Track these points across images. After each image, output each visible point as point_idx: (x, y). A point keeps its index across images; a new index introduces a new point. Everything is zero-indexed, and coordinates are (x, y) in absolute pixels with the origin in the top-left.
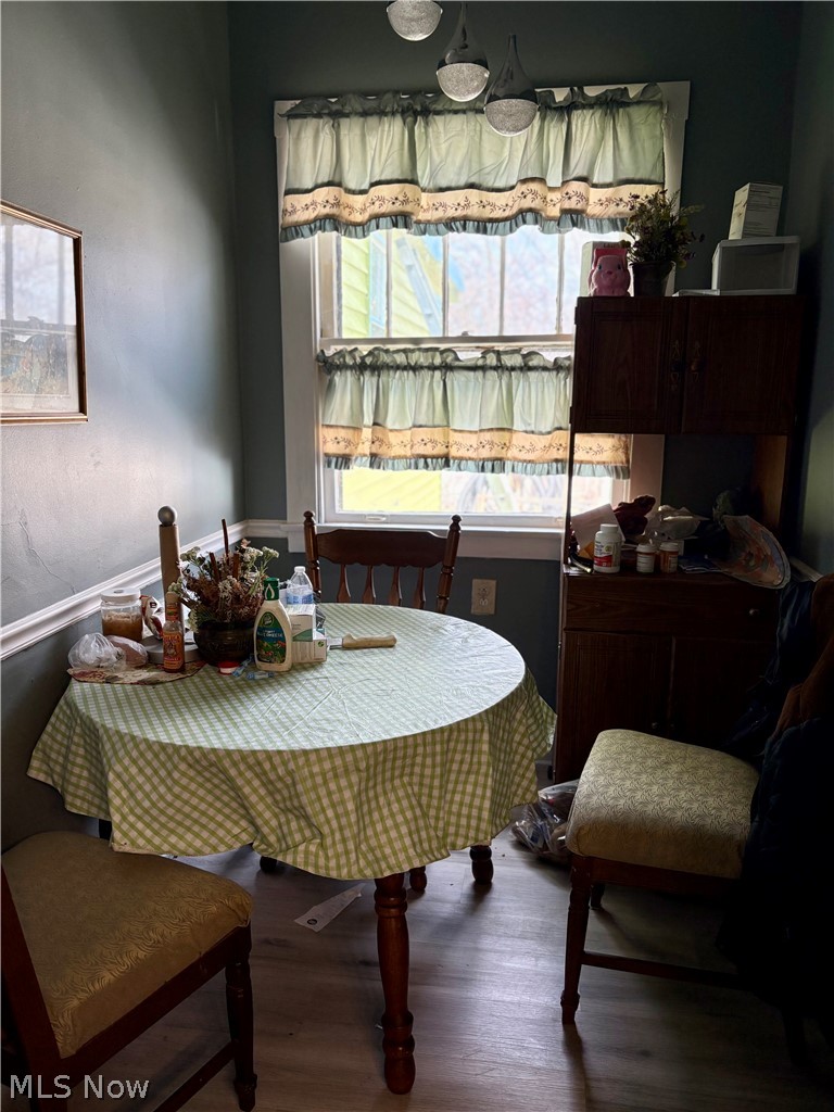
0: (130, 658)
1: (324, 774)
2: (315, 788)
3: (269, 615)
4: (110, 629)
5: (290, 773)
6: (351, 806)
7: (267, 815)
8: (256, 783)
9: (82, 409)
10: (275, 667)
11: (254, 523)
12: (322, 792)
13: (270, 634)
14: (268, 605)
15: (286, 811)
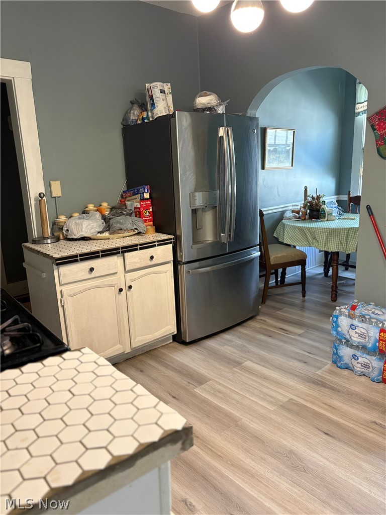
0: (295, 217)
1: (320, 232)
2: (319, 234)
3: (323, 208)
4: (293, 211)
5: (314, 231)
6: (325, 238)
7: (311, 239)
8: (309, 233)
9: (292, 166)
10: (323, 220)
11: (341, 196)
12: (320, 235)
13: (323, 212)
14: (323, 206)
15: (314, 239)
